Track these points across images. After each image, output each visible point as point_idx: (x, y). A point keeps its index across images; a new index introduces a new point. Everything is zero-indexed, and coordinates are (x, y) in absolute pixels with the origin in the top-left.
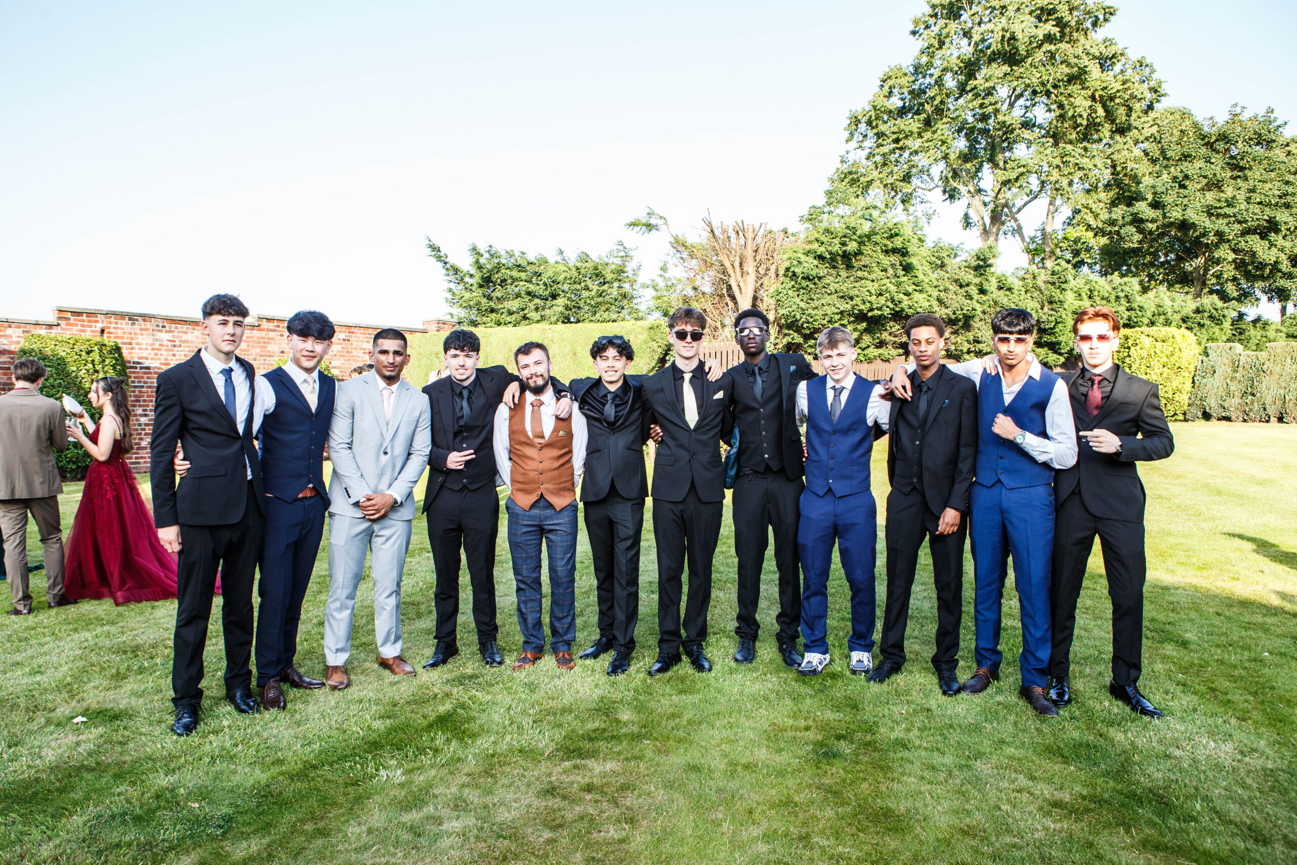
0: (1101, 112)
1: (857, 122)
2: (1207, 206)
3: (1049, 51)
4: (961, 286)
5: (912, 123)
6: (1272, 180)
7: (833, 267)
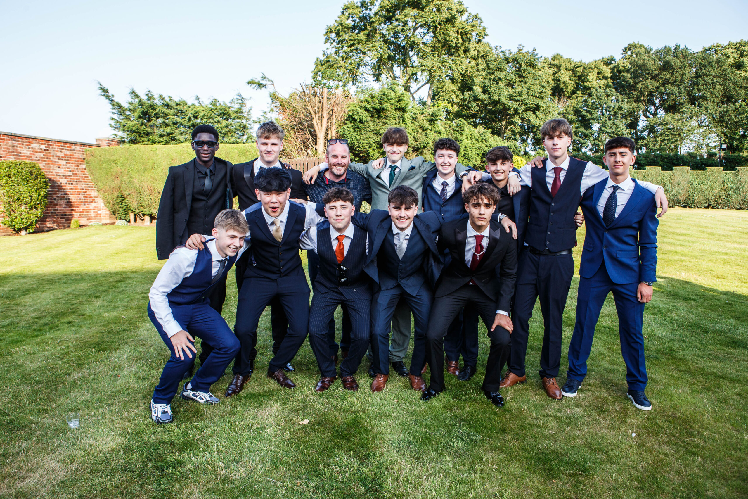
0: (460, 41)
1: (331, 32)
2: (510, 95)
4: (423, 130)
5: (362, 36)
6: (536, 84)
7: (372, 116)
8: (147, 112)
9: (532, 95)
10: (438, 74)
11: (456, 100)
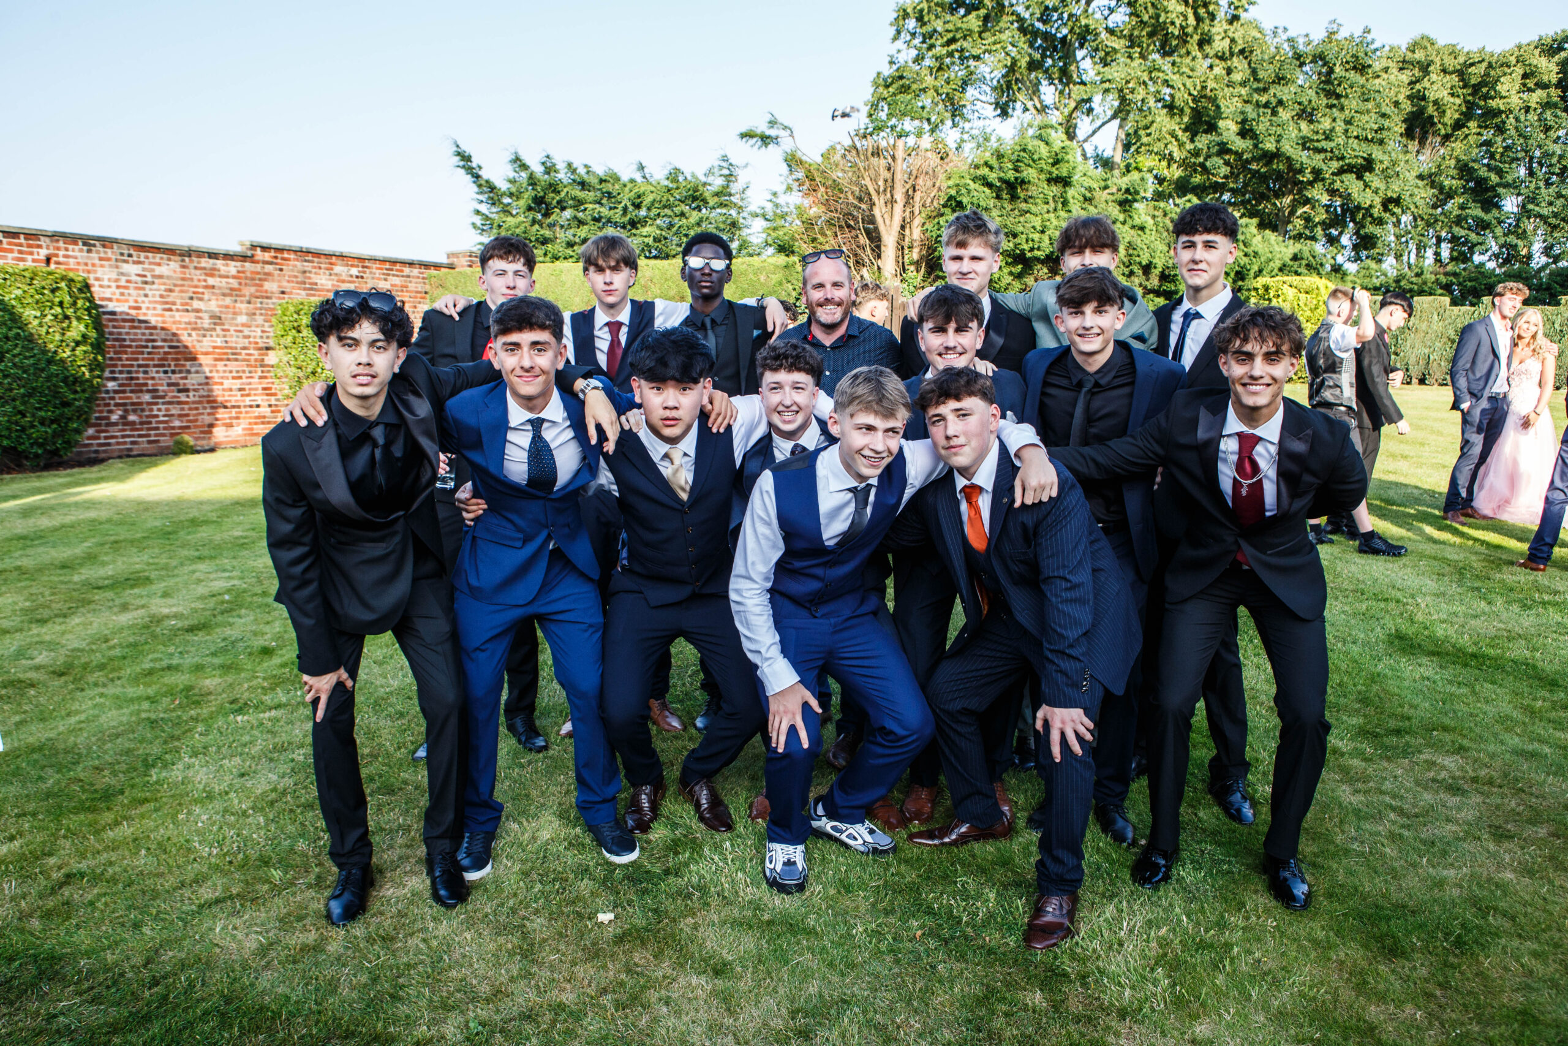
0: (1192, 21)
1: (906, 15)
2: (1303, 138)
5: (973, 22)
6: (1368, 112)
7: (998, 197)
8: (543, 198)
9: (1357, 137)
10: (1140, 97)
11: (1177, 155)
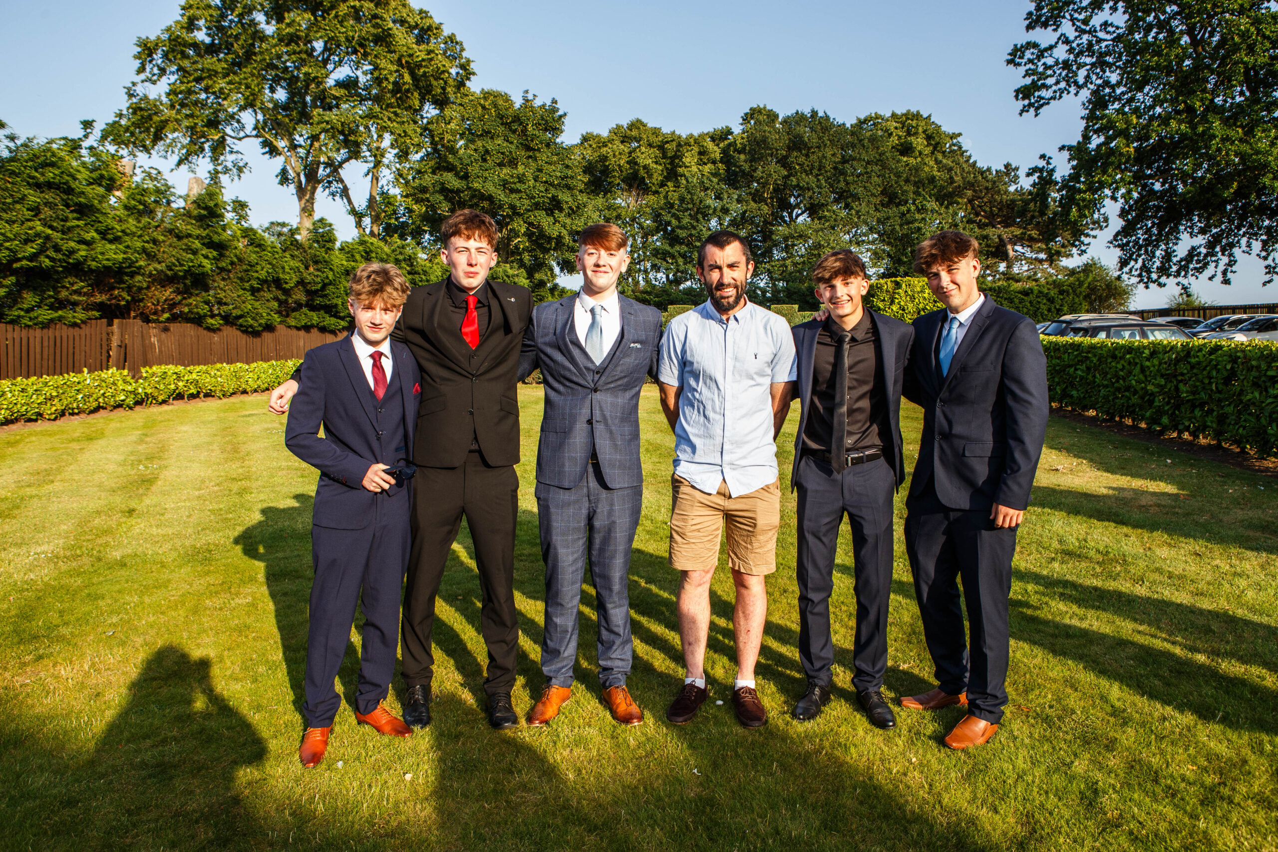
0: (407, 78)
1: (150, 51)
2: (503, 181)
3: (354, 7)
9: (546, 182)
